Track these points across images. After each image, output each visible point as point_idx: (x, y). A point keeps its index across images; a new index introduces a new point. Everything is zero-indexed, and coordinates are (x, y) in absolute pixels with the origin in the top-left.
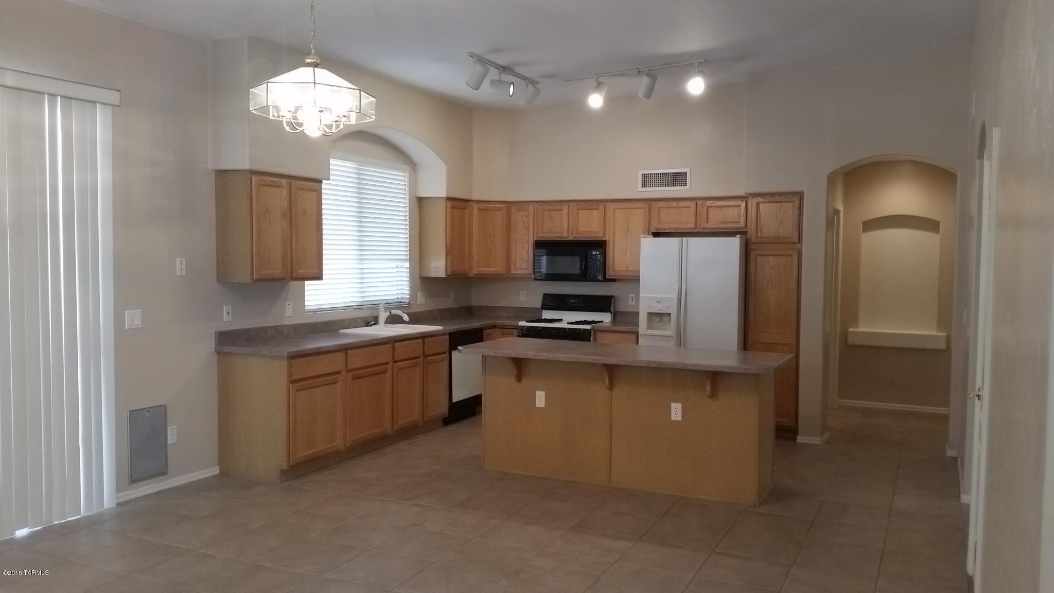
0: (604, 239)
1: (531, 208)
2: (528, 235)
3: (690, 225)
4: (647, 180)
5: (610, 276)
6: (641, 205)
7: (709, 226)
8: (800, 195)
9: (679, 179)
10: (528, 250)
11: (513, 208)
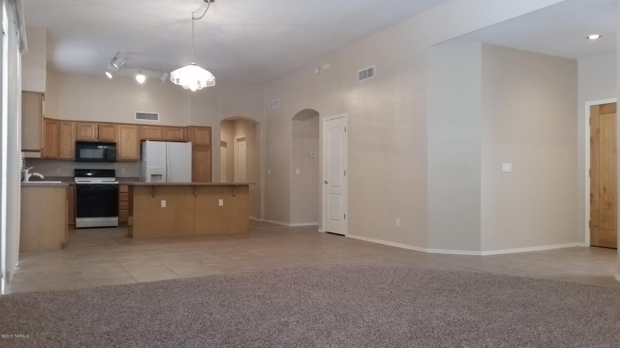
0: (115, 141)
1: (73, 125)
2: (71, 138)
3: (159, 137)
4: (139, 116)
5: (119, 159)
6: (136, 127)
7: (167, 138)
8: (209, 129)
9: (155, 117)
10: (71, 146)
11: (62, 124)
